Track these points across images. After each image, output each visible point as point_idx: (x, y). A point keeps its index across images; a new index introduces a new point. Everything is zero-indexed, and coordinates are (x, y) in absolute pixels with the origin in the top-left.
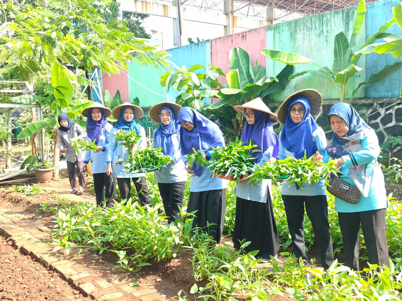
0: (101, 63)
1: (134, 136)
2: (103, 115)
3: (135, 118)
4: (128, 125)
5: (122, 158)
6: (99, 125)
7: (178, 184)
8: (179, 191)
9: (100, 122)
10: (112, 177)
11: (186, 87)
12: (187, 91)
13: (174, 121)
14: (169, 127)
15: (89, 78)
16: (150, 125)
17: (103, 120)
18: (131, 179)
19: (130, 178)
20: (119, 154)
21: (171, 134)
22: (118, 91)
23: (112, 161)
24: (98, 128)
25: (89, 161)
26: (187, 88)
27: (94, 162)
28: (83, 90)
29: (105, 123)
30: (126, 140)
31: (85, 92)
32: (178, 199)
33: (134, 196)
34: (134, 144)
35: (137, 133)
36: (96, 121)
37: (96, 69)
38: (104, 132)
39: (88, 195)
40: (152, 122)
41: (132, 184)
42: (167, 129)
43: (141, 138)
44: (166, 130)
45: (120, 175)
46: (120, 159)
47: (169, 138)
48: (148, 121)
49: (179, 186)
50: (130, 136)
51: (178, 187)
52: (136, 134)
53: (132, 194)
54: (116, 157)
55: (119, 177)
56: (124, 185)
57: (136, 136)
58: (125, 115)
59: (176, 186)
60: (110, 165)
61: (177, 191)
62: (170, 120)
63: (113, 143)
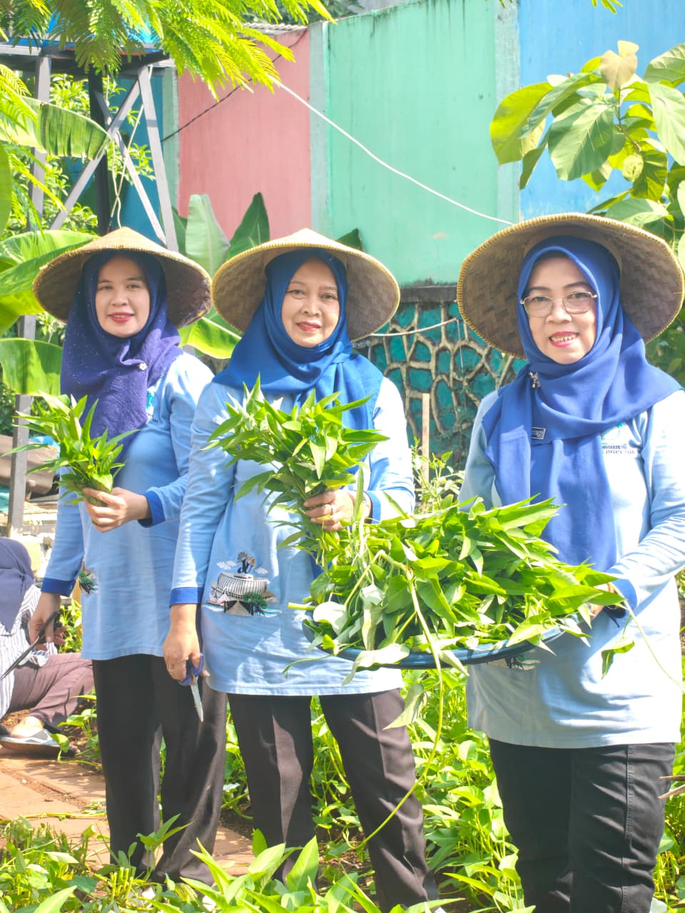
0: (165, 24)
1: (333, 434)
2: (158, 302)
3: (346, 329)
4: (304, 368)
5: (262, 571)
6: (129, 362)
7: (625, 761)
8: (636, 810)
9: (137, 343)
10: (195, 691)
11: (627, 164)
12: (640, 187)
13: (619, 337)
14: (581, 379)
15: (109, 120)
16: (422, 380)
17: (157, 333)
18: (316, 706)
19: (309, 698)
20: (242, 542)
21: (601, 429)
22: (258, 199)
23: (201, 591)
24: (126, 382)
25: (72, 582)
26: (640, 168)
27: (98, 590)
28: (71, 183)
29: (171, 355)
30: (283, 456)
31: (83, 200)
32: (626, 861)
33: (331, 802)
34: (331, 484)
35: (358, 415)
36: (119, 341)
37: (146, 75)
38: (157, 410)
39: (72, 777)
40: (432, 365)
41: (321, 729)
42: (570, 393)
43: (380, 445)
44: (562, 400)
45: (248, 678)
46: (249, 577)
47: (586, 449)
48: (413, 358)
49: (632, 772)
50: (309, 431)
51: (624, 781)
52: (346, 423)
53: (320, 788)
54: (228, 566)
55: (242, 688)
56: (271, 738)
57: (346, 437)
58: (291, 305)
59: (618, 770)
60: (190, 610)
61: (623, 806)
62: (590, 334)
63: (208, 479)
